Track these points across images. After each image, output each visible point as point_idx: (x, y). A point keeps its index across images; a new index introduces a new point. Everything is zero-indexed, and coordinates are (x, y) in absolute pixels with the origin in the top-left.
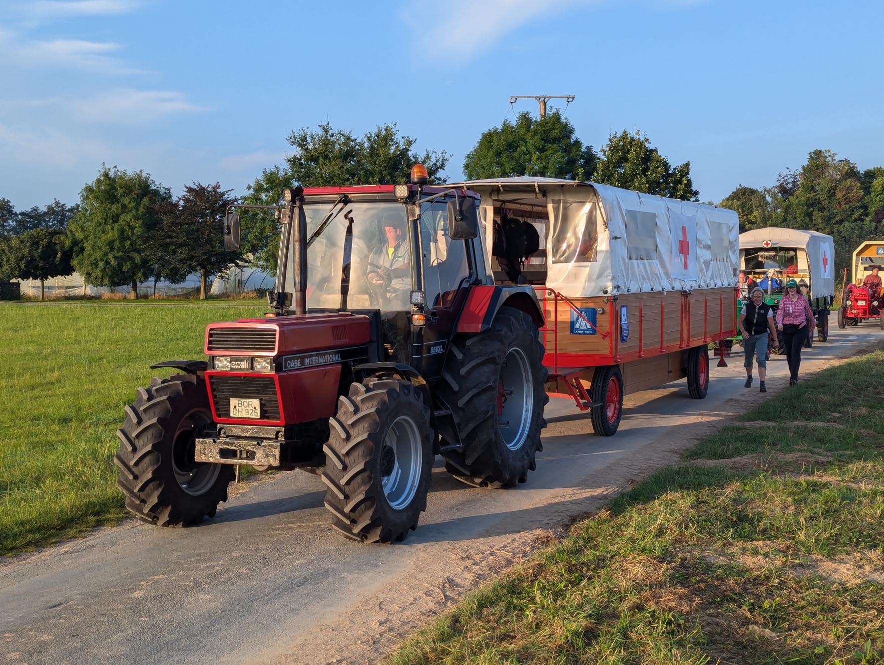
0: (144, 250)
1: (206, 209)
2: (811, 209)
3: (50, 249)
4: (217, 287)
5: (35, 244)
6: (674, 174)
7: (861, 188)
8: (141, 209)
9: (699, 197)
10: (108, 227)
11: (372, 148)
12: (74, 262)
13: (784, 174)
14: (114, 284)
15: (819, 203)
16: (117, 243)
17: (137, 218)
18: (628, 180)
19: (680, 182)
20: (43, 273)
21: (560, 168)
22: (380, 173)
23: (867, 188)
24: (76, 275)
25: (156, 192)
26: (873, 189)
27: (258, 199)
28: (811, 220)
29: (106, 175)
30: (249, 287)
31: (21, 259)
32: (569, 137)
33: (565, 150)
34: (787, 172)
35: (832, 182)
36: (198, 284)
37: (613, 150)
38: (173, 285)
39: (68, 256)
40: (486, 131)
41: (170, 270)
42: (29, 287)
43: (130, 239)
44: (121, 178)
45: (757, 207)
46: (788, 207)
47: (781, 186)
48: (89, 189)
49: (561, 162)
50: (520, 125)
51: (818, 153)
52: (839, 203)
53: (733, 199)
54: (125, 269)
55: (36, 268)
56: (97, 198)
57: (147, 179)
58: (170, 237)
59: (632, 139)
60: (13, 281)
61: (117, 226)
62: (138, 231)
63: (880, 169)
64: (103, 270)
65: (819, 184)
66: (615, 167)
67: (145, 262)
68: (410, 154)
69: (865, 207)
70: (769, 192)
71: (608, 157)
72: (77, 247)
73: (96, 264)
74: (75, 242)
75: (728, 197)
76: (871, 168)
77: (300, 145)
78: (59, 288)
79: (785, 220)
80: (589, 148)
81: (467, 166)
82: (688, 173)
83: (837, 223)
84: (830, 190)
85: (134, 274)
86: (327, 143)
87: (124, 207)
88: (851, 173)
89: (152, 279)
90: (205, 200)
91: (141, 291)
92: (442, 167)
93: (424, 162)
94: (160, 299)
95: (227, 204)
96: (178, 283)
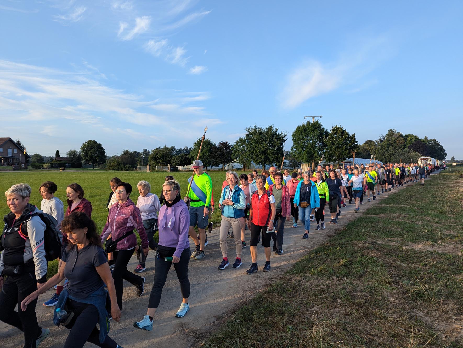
0: (209, 159)
1: (224, 148)
3: (186, 158)
4: (227, 167)
5: (182, 157)
6: (351, 137)
7: (404, 140)
8: (208, 148)
9: (358, 143)
11: (267, 131)
15: (391, 144)
17: (207, 151)
20: (184, 165)
22: (269, 138)
25: (212, 144)
26: (407, 140)
27: (237, 145)
28: (389, 149)
29: (200, 140)
30: (235, 168)
31: (179, 161)
32: (321, 127)
33: (320, 131)
34: (382, 136)
35: (395, 138)
36: (222, 167)
37: (333, 130)
38: (216, 167)
39: (190, 160)
40: (298, 126)
41: (216, 164)
42: (180, 168)
43: (205, 156)
44: (203, 140)
45: (373, 145)
46: (382, 145)
47: (380, 140)
48: (195, 143)
50: (307, 124)
51: (391, 130)
52: (397, 144)
53: (366, 144)
55: (182, 164)
56: (197, 145)
57: (210, 141)
58: (215, 155)
59: (339, 127)
60: (176, 166)
61: (202, 152)
62: (207, 154)
63: (409, 135)
65: (391, 139)
66: (334, 135)
67: (209, 162)
68: (277, 133)
69: (405, 145)
70: (376, 141)
71: (332, 132)
74: (192, 157)
76: (407, 134)
77: (248, 131)
78: (188, 168)
79: (381, 149)
80: (326, 130)
81: (293, 136)
83: (397, 150)
84: (395, 141)
85: (206, 165)
86: (255, 130)
88: (401, 136)
89: (211, 166)
90: (224, 146)
91: (208, 169)
92: (286, 136)
93: (281, 135)
94: (213, 171)
95: (230, 147)
96: (217, 167)
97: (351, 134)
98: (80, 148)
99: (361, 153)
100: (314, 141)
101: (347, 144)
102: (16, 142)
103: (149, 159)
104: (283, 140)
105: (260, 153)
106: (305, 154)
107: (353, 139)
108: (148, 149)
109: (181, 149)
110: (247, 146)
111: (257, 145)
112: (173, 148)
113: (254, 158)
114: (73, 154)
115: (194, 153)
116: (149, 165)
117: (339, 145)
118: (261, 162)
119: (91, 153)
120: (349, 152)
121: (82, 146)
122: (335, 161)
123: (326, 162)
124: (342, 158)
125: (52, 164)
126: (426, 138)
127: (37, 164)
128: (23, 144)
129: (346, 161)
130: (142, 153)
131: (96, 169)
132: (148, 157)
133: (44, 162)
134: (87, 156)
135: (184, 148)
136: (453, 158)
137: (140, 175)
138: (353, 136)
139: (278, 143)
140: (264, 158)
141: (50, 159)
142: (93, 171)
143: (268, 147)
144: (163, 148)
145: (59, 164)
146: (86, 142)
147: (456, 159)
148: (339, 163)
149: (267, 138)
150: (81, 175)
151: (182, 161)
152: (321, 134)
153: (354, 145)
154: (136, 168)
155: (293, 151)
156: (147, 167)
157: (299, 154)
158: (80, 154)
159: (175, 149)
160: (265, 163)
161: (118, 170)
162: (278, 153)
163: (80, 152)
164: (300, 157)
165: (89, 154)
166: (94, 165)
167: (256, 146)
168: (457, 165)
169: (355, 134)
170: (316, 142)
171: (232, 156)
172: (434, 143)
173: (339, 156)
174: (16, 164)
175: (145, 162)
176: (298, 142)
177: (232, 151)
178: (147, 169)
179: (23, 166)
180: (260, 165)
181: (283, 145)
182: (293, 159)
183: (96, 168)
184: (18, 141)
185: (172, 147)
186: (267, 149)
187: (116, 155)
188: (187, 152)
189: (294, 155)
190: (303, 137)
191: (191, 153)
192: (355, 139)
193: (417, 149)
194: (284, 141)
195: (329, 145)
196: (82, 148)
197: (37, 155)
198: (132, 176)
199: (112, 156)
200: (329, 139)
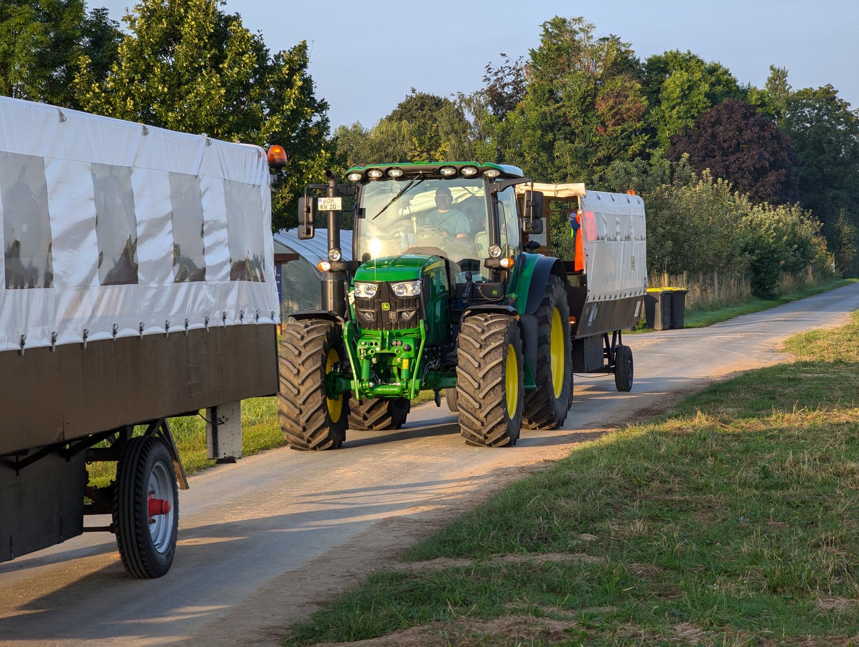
2: (550, 136)
6: (276, 67)
7: (642, 92)
13: (495, 68)
15: (565, 124)
18: (184, 80)
19: (289, 84)
21: (40, 55)
23: (654, 92)
26: (665, 94)
28: (551, 158)
33: (48, 17)
35: (588, 82)
37: (149, 17)
45: (447, 134)
46: (506, 132)
47: (491, 91)
49: (42, 42)
52: (603, 123)
53: (400, 119)
63: (676, 55)
65: (564, 86)
66: (155, 53)
69: (652, 131)
71: (139, 32)
75: (390, 114)
76: (660, 53)
80: (100, 14)
82: (304, 66)
83: (600, 162)
84: (585, 99)
138: (290, 61)
153: (305, 130)
169: (302, 49)
172: (828, 113)
192: (307, 86)
193: (725, 154)
200: (119, 82)
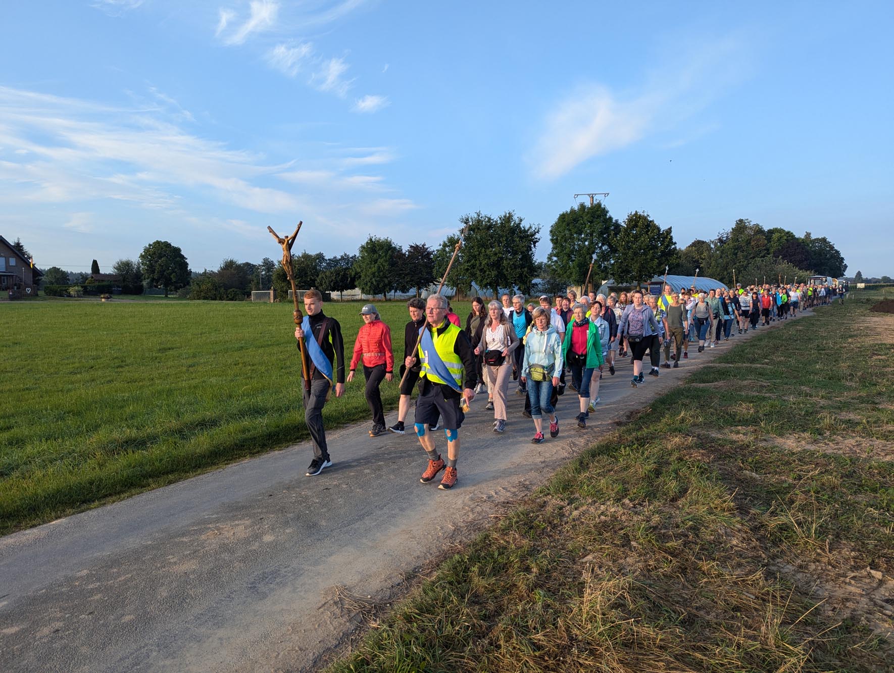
0: (389, 277)
1: (419, 256)
3: (344, 275)
4: (424, 294)
5: (338, 274)
6: (663, 233)
7: (765, 239)
8: (388, 257)
9: (677, 245)
10: (373, 266)
11: (502, 223)
12: (356, 283)
13: (721, 233)
14: (375, 293)
15: (741, 248)
16: (376, 273)
17: (386, 261)
20: (341, 288)
22: (506, 236)
23: (769, 239)
24: (357, 289)
25: (395, 248)
26: (772, 240)
27: (445, 250)
28: (736, 257)
29: (371, 240)
31: (332, 281)
32: (606, 215)
33: (603, 222)
34: (723, 231)
35: (749, 236)
36: (415, 294)
37: (630, 221)
39: (353, 280)
40: (561, 213)
41: (403, 286)
42: (335, 295)
43: (382, 271)
44: (378, 241)
45: (706, 250)
46: (723, 250)
47: (720, 239)
48: (363, 247)
50: (580, 210)
51: (741, 221)
52: (753, 248)
54: (380, 286)
55: (338, 286)
56: (366, 251)
57: (390, 241)
58: (402, 270)
59: (640, 215)
60: (327, 292)
61: (376, 265)
62: (387, 267)
63: (776, 229)
64: (370, 287)
66: (631, 230)
67: (390, 282)
68: (521, 226)
69: (768, 250)
70: (713, 242)
71: (627, 225)
72: (357, 276)
73: (367, 284)
74: (356, 273)
76: (772, 228)
77: (465, 223)
78: (349, 296)
79: (721, 257)
80: (617, 221)
81: (551, 232)
82: (671, 233)
83: (751, 258)
84: (748, 241)
85: (385, 289)
86: (479, 221)
87: (380, 255)
88: (759, 231)
89: (393, 291)
90: (419, 251)
91: (388, 297)
92: (538, 232)
93: (528, 230)
94: (397, 301)
95: (429, 253)
96: (405, 293)
97: (663, 228)
98: (139, 255)
99: (682, 266)
100: (591, 243)
101: (656, 247)
102: (13, 244)
103: (274, 277)
104: (532, 240)
105: (488, 265)
106: (574, 267)
107: (667, 238)
108: (271, 259)
109: (335, 258)
110: (463, 253)
111: (483, 250)
112: (320, 257)
113: (477, 275)
114: (124, 267)
115: (360, 266)
116: (275, 290)
117: (640, 250)
118: (490, 284)
119: (160, 265)
120: (660, 264)
121: (142, 251)
122: (633, 280)
123: (616, 284)
124: (645, 275)
125: (85, 288)
126: (808, 235)
127: (55, 286)
128: (27, 248)
129: (653, 280)
130: (260, 265)
131: (172, 296)
132: (271, 273)
133: (69, 283)
134: (153, 272)
135: (342, 257)
136: (859, 274)
137: (258, 308)
138: (667, 232)
139: (523, 247)
140: (496, 276)
141: (81, 277)
142: (164, 302)
143: (503, 254)
144: (301, 256)
145: (99, 286)
146: (150, 245)
147: (864, 277)
148: (639, 284)
149: (502, 237)
150: (142, 309)
151: (337, 282)
152: (605, 228)
153: (670, 249)
154: (249, 295)
155: (552, 262)
156: (269, 293)
157: (565, 268)
158: (138, 268)
159: (323, 259)
160: (498, 285)
161: (215, 299)
162: (522, 267)
163: (139, 264)
164: (566, 272)
165: (157, 267)
166: (166, 290)
167: (480, 253)
168: (866, 288)
169: (670, 229)
170: (597, 244)
171: (435, 271)
172: (824, 245)
173: (640, 271)
174: (16, 287)
175: (266, 283)
176: (562, 245)
177: (433, 262)
178: (269, 298)
179: (29, 290)
180: (488, 289)
181: (533, 249)
182: (552, 278)
183: (170, 294)
184: (16, 241)
185: (317, 255)
186: (502, 258)
187: (209, 269)
188: (347, 264)
189: (553, 270)
190: (572, 235)
191: (355, 266)
192: (671, 238)
193: (791, 256)
194: (535, 243)
195: (620, 249)
196: (142, 256)
197: (55, 271)
198: (241, 311)
199: (201, 271)
200: (621, 238)
